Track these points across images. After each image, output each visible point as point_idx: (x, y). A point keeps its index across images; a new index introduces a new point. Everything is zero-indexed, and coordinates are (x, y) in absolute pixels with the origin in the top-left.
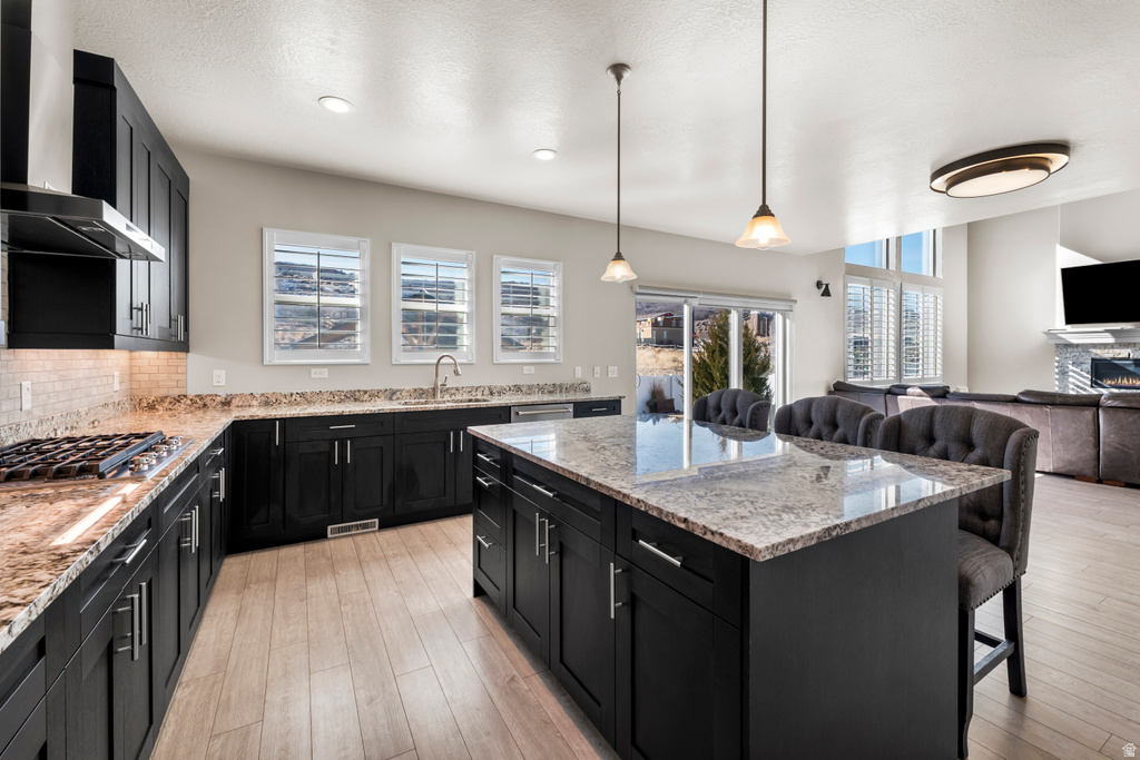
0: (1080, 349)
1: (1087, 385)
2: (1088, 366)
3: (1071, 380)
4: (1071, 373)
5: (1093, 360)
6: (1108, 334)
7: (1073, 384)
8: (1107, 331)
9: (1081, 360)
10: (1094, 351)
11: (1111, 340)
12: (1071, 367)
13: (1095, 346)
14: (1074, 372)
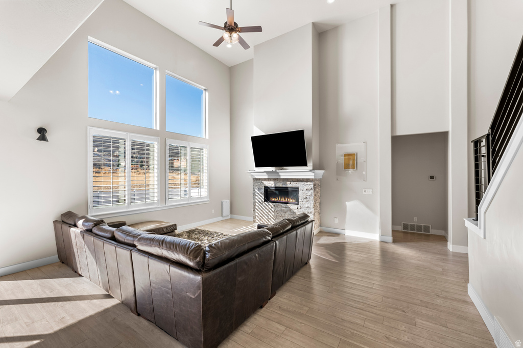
0: (260, 181)
1: (262, 200)
2: (263, 191)
3: (257, 198)
4: (257, 195)
5: (264, 187)
6: (265, 173)
9: (261, 187)
10: (264, 182)
12: (257, 191)
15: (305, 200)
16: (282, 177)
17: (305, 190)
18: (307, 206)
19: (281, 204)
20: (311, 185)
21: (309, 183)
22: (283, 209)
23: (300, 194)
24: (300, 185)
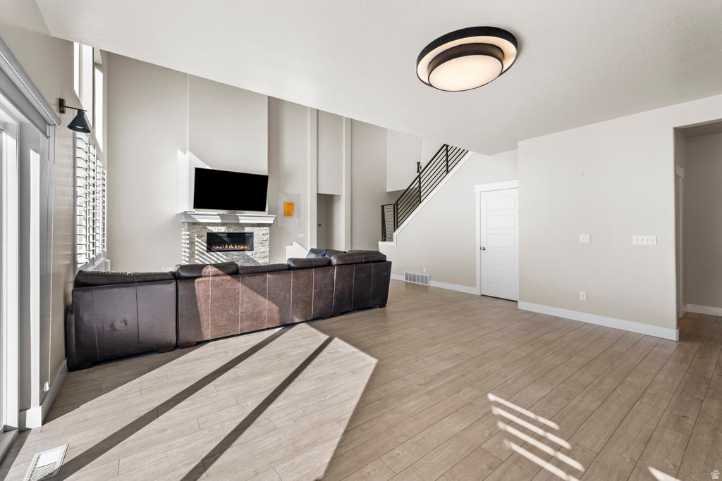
0: (201, 226)
1: (204, 250)
2: (205, 238)
3: (197, 248)
4: (196, 243)
5: (208, 234)
6: (218, 217)
7: (197, 250)
8: (218, 215)
9: (202, 234)
10: (208, 227)
11: (219, 221)
12: (197, 239)
13: (209, 224)
14: (198, 242)
15: (261, 245)
16: (241, 221)
17: (260, 235)
18: (263, 250)
19: (232, 252)
20: (267, 230)
21: (265, 228)
22: (235, 257)
23: (256, 239)
24: (256, 231)
